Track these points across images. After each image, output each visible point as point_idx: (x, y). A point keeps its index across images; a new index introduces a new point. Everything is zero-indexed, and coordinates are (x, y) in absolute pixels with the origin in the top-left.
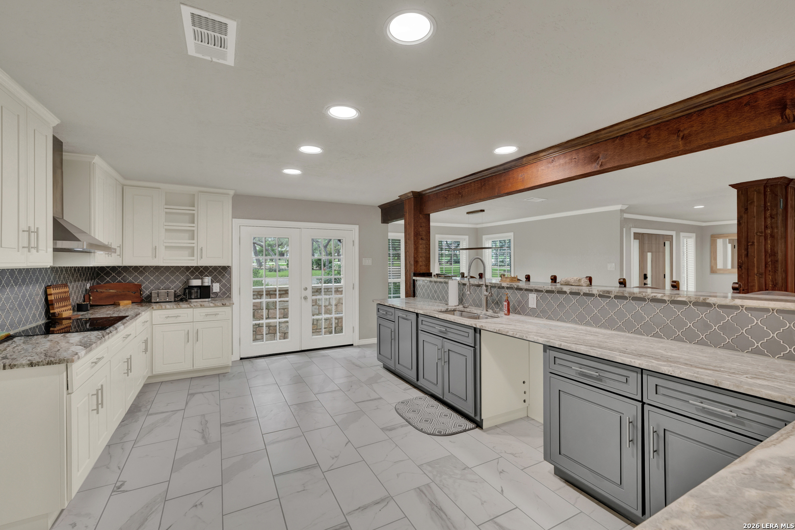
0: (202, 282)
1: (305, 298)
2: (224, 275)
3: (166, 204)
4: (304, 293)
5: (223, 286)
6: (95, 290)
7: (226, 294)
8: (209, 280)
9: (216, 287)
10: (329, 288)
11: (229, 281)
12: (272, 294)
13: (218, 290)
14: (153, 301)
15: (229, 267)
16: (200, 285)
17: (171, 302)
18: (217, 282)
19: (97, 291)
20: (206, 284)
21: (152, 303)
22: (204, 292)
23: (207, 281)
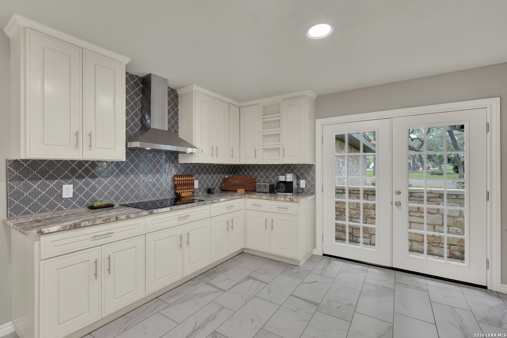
0: (286, 178)
1: (398, 204)
2: (309, 173)
3: (263, 116)
4: (396, 198)
5: (308, 183)
6: (227, 180)
7: (310, 191)
8: (290, 177)
9: (303, 184)
10: (460, 195)
11: (313, 179)
12: (369, 194)
13: (304, 187)
14: (257, 191)
15: (312, 165)
16: (284, 180)
17: (267, 193)
18: (304, 179)
19: (228, 181)
20: (288, 180)
21: (256, 192)
22: (288, 187)
23: (289, 178)
